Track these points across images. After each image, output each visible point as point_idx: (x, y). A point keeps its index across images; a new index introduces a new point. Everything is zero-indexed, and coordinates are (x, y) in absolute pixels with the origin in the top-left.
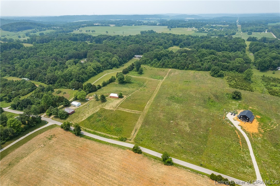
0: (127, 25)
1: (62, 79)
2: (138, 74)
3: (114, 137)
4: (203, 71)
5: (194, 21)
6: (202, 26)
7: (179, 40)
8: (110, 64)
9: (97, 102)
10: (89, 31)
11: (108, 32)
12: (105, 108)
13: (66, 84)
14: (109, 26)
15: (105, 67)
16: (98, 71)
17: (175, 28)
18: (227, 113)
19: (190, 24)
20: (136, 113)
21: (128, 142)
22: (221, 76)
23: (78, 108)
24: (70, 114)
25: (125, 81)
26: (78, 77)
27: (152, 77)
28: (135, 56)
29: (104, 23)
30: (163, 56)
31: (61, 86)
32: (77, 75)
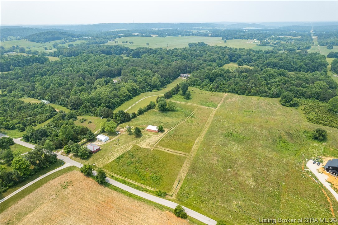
0: (172, 36)
1: (88, 104)
2: (185, 99)
3: (149, 188)
4: (270, 97)
5: (255, 31)
6: (266, 37)
7: (237, 55)
8: (149, 85)
9: (129, 136)
10: (127, 42)
11: (148, 44)
12: (139, 145)
13: (93, 110)
14: (151, 36)
15: (142, 89)
16: (134, 93)
17: (231, 39)
18: (307, 160)
19: (250, 36)
20: (181, 155)
21: (168, 198)
22: (295, 105)
23: (105, 145)
24: (94, 152)
25: (167, 108)
26: (108, 101)
27: (202, 104)
28: (181, 75)
29: (144, 33)
30: (218, 77)
31: (87, 112)
32: (108, 99)
